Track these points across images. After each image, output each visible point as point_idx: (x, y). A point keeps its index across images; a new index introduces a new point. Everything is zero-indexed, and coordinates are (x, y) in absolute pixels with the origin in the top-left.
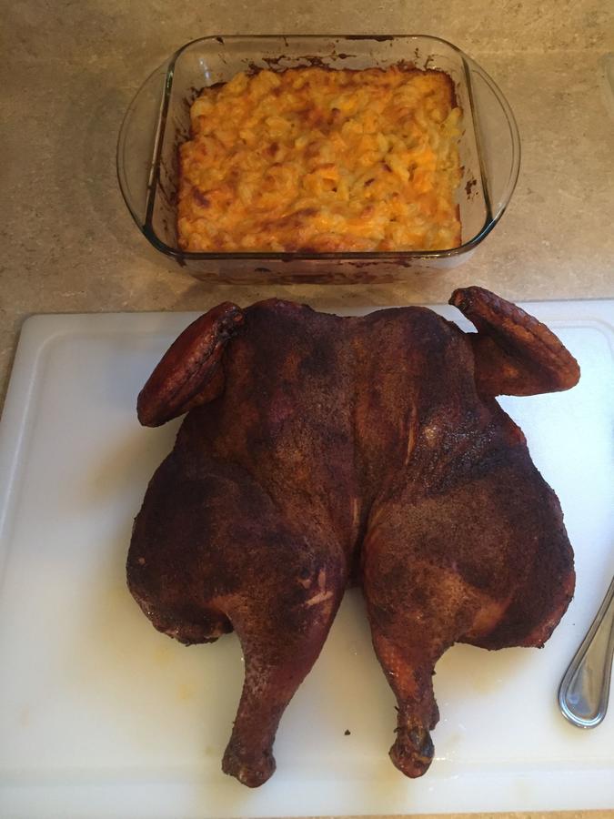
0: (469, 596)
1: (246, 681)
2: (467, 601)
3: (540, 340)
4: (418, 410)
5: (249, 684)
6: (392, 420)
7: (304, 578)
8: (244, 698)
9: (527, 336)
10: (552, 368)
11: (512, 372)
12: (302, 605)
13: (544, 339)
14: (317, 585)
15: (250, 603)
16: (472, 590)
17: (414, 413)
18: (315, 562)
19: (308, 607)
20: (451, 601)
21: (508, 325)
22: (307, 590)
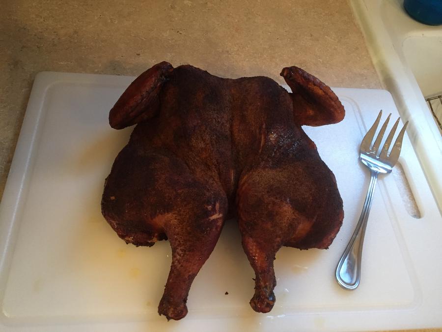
0: (296, 216)
1: (173, 263)
2: (294, 219)
3: (327, 94)
4: (266, 125)
5: (175, 264)
6: (253, 129)
7: (208, 205)
8: (172, 272)
9: (320, 92)
10: (332, 109)
11: (311, 112)
12: (207, 219)
13: (329, 94)
14: (215, 209)
15: (177, 218)
16: (297, 213)
17: (264, 126)
18: (214, 198)
19: (210, 220)
20: (286, 218)
21: (311, 86)
22: (210, 211)
